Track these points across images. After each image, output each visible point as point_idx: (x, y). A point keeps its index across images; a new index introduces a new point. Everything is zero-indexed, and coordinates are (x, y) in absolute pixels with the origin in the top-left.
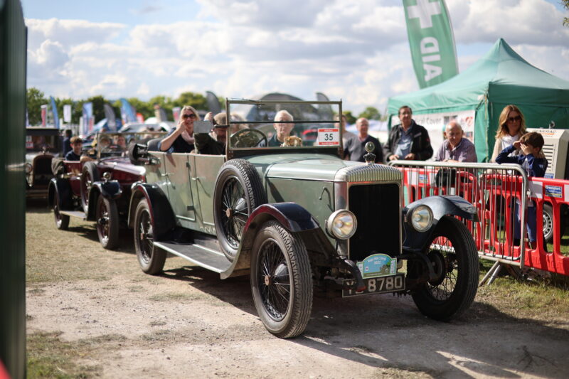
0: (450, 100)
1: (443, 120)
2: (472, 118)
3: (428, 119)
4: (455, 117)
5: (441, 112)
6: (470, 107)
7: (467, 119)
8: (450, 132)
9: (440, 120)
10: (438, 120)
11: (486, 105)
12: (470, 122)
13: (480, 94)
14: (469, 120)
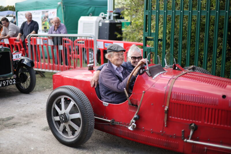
0: (45, 4)
1: (41, 13)
2: (55, 12)
3: (34, 12)
4: (47, 12)
5: (41, 9)
6: (54, 8)
7: (53, 12)
8: (55, 22)
9: (40, 13)
10: (39, 13)
11: (62, 7)
12: (54, 14)
13: (59, 2)
14: (54, 13)
